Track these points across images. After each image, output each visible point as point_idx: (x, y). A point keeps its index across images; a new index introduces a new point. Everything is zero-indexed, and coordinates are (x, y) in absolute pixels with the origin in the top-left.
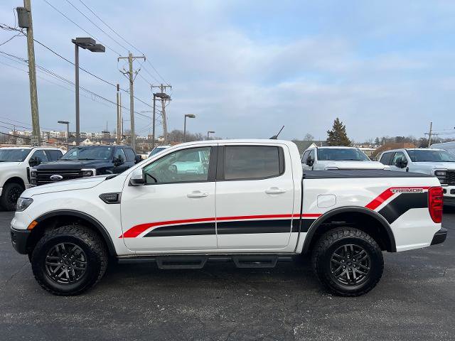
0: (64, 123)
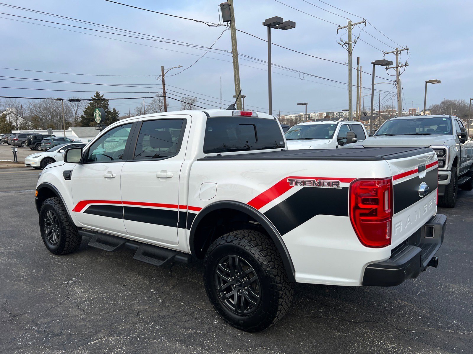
0: (302, 104)
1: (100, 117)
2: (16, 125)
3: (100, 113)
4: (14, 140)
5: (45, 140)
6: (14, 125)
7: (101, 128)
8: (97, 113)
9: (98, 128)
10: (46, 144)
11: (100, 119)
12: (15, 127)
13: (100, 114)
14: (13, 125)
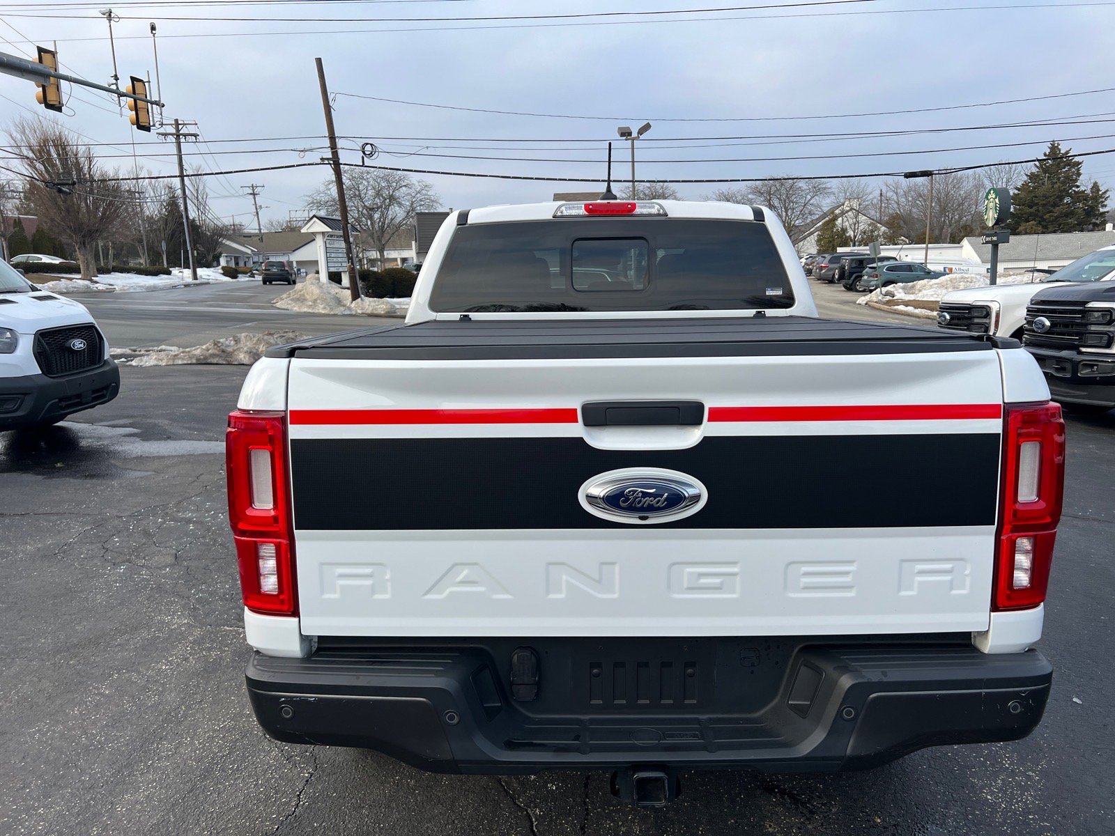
1: (996, 210)
2: (852, 236)
3: (997, 200)
4: (821, 268)
5: (870, 268)
6: (850, 236)
7: (995, 238)
8: (992, 200)
9: (988, 239)
10: (871, 276)
11: (996, 216)
12: (851, 240)
13: (996, 203)
14: (848, 235)
